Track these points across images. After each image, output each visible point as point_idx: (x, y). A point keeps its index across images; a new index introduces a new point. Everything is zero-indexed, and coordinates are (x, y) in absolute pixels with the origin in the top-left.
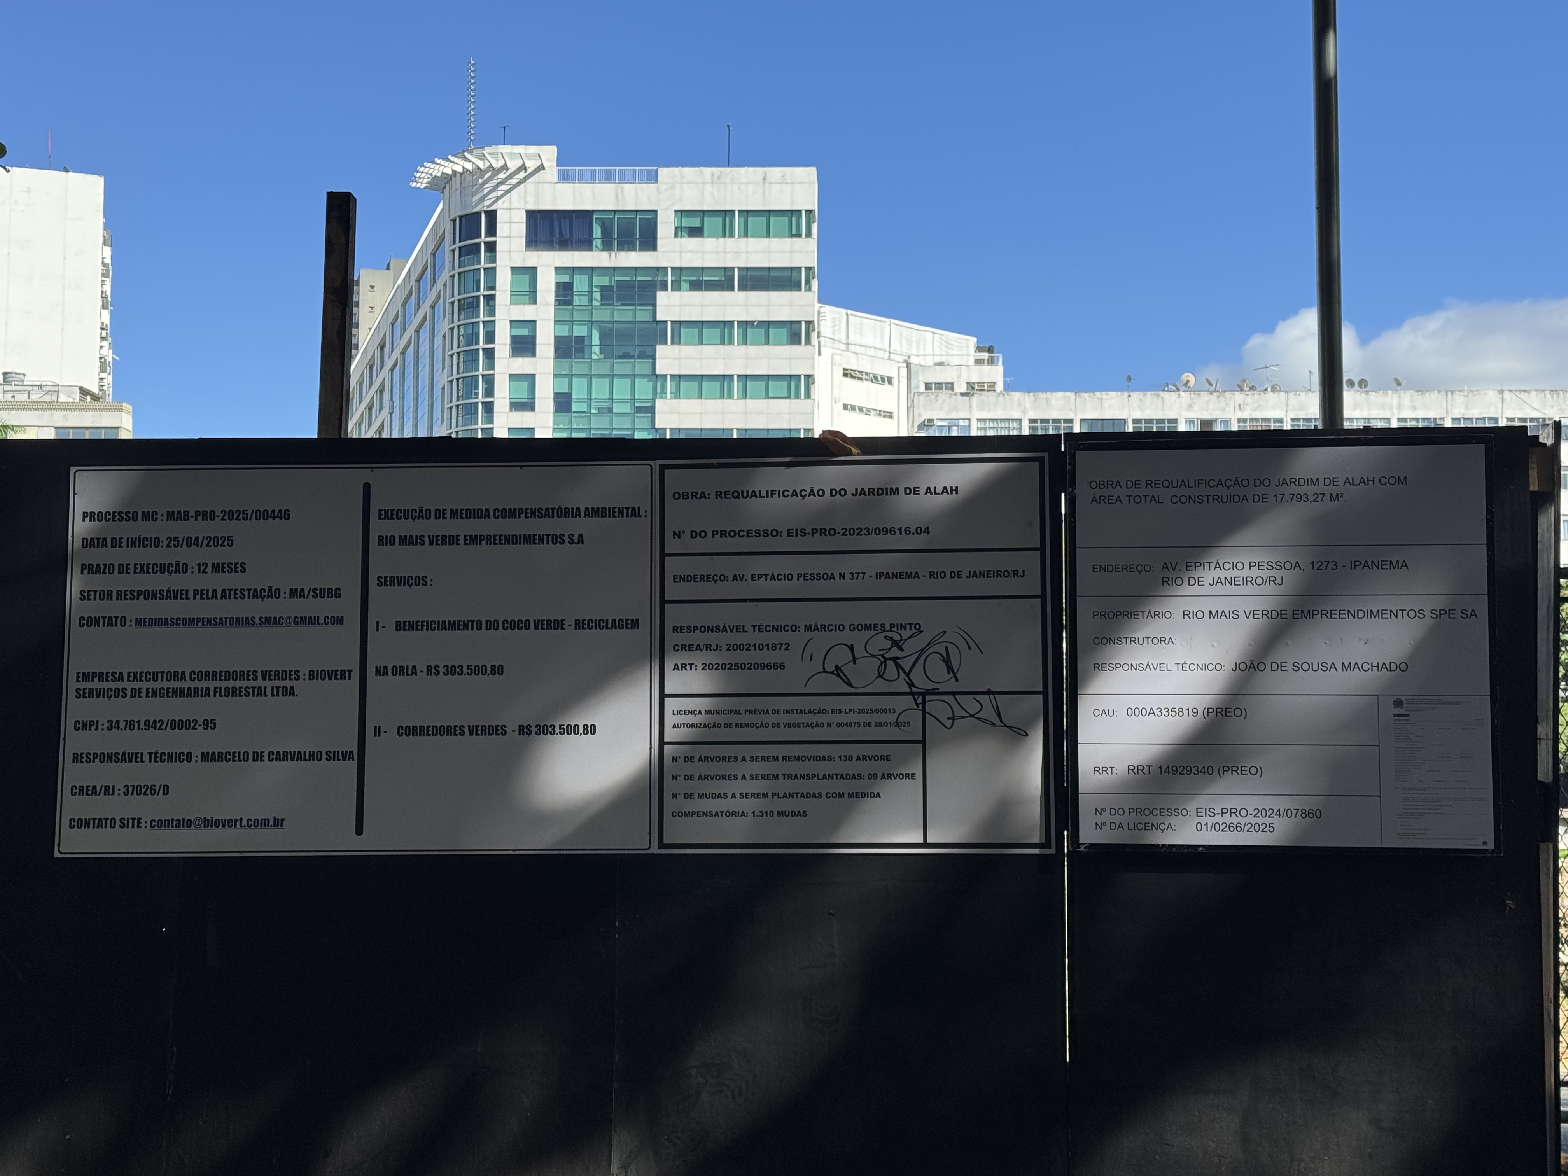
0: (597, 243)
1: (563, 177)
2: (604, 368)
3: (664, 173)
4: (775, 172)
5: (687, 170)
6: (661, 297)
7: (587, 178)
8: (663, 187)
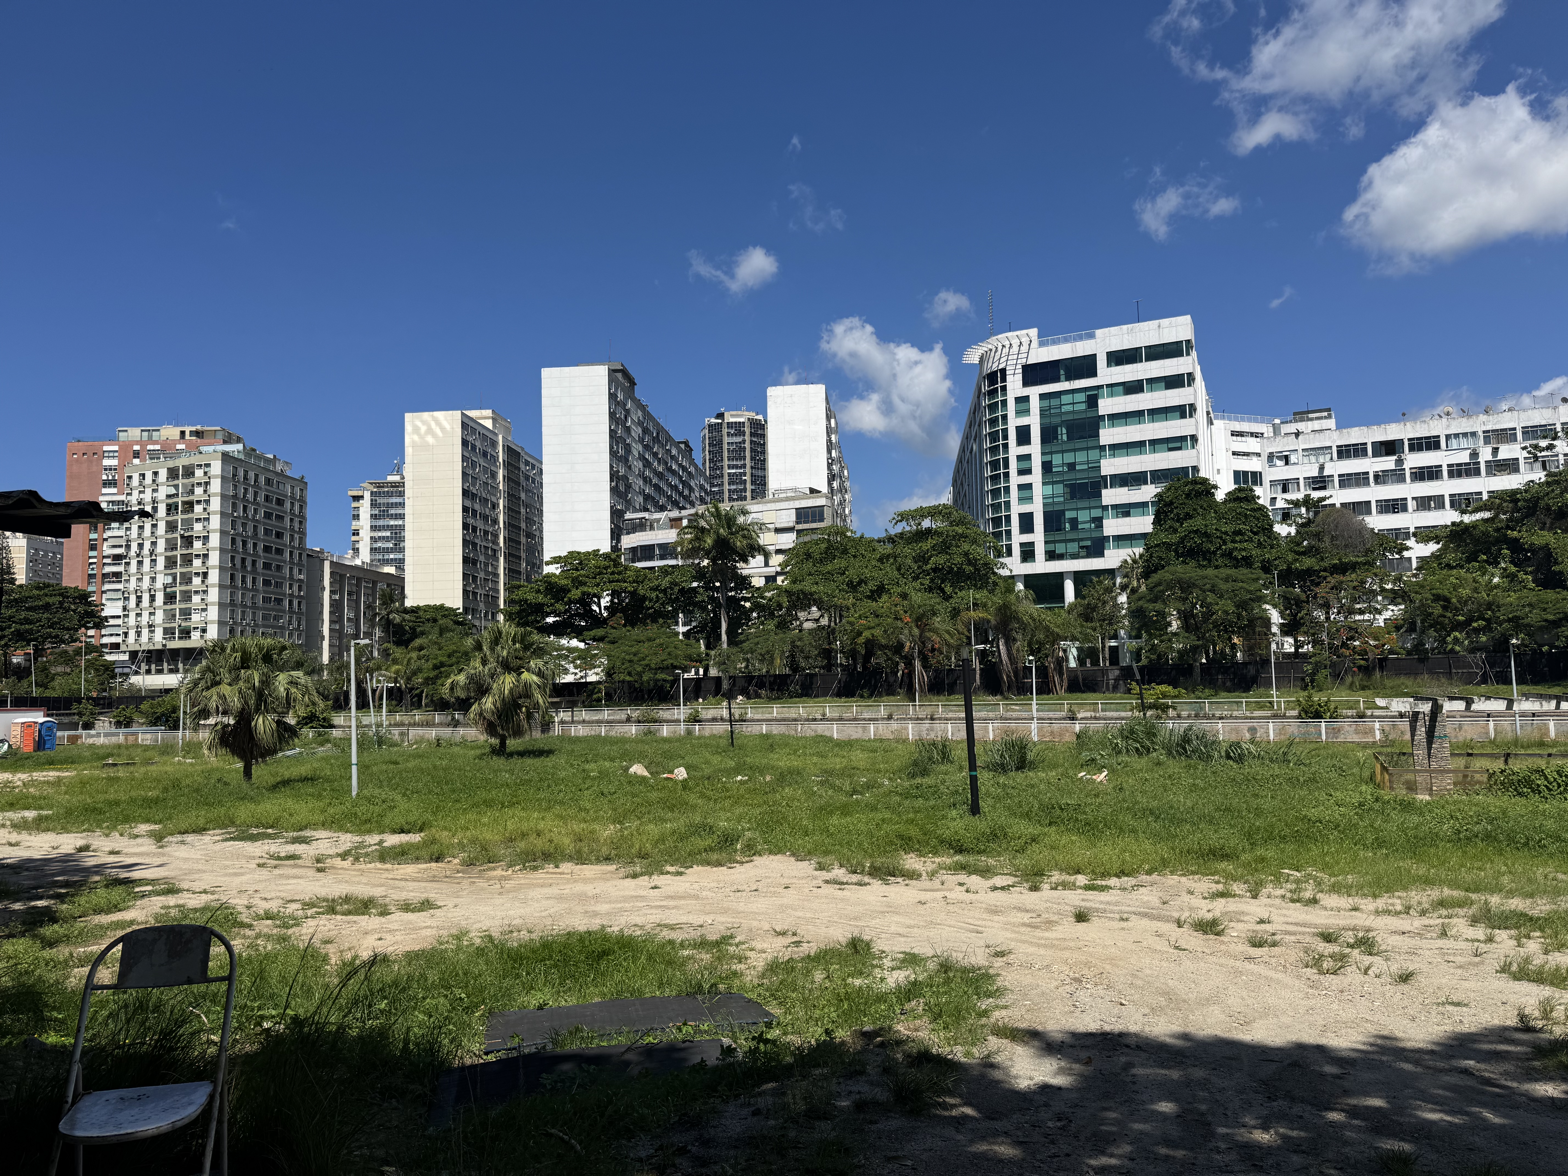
0: (1063, 377)
1: (1042, 344)
2: (1071, 446)
3: (1099, 332)
4: (1165, 322)
5: (1112, 329)
6: (1101, 402)
7: (1055, 342)
8: (1098, 340)
